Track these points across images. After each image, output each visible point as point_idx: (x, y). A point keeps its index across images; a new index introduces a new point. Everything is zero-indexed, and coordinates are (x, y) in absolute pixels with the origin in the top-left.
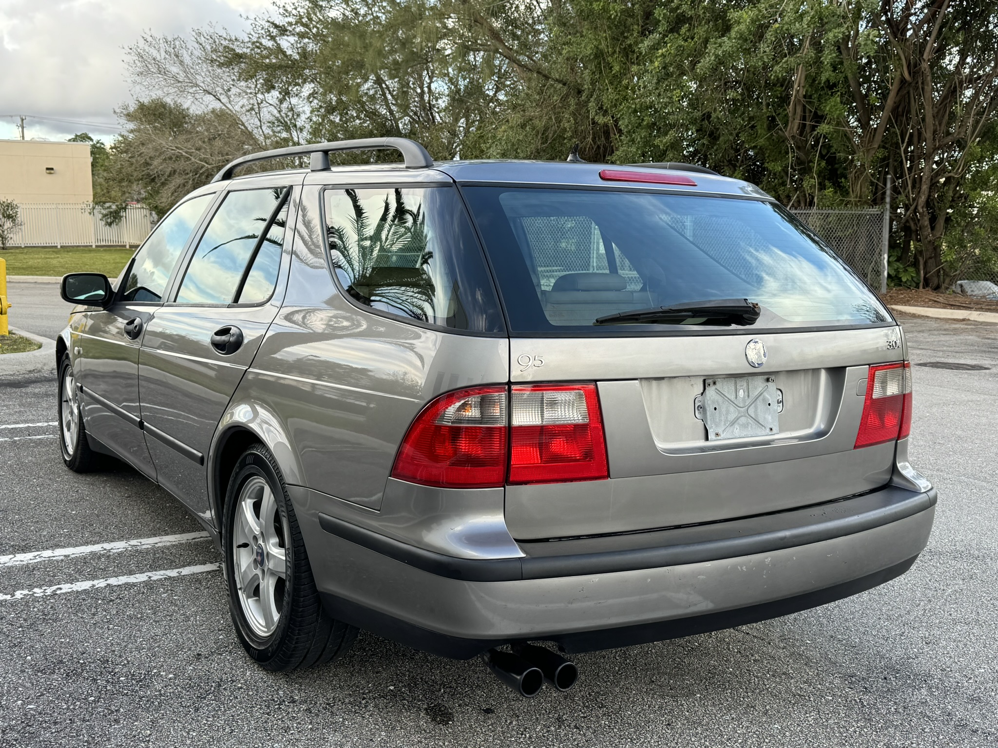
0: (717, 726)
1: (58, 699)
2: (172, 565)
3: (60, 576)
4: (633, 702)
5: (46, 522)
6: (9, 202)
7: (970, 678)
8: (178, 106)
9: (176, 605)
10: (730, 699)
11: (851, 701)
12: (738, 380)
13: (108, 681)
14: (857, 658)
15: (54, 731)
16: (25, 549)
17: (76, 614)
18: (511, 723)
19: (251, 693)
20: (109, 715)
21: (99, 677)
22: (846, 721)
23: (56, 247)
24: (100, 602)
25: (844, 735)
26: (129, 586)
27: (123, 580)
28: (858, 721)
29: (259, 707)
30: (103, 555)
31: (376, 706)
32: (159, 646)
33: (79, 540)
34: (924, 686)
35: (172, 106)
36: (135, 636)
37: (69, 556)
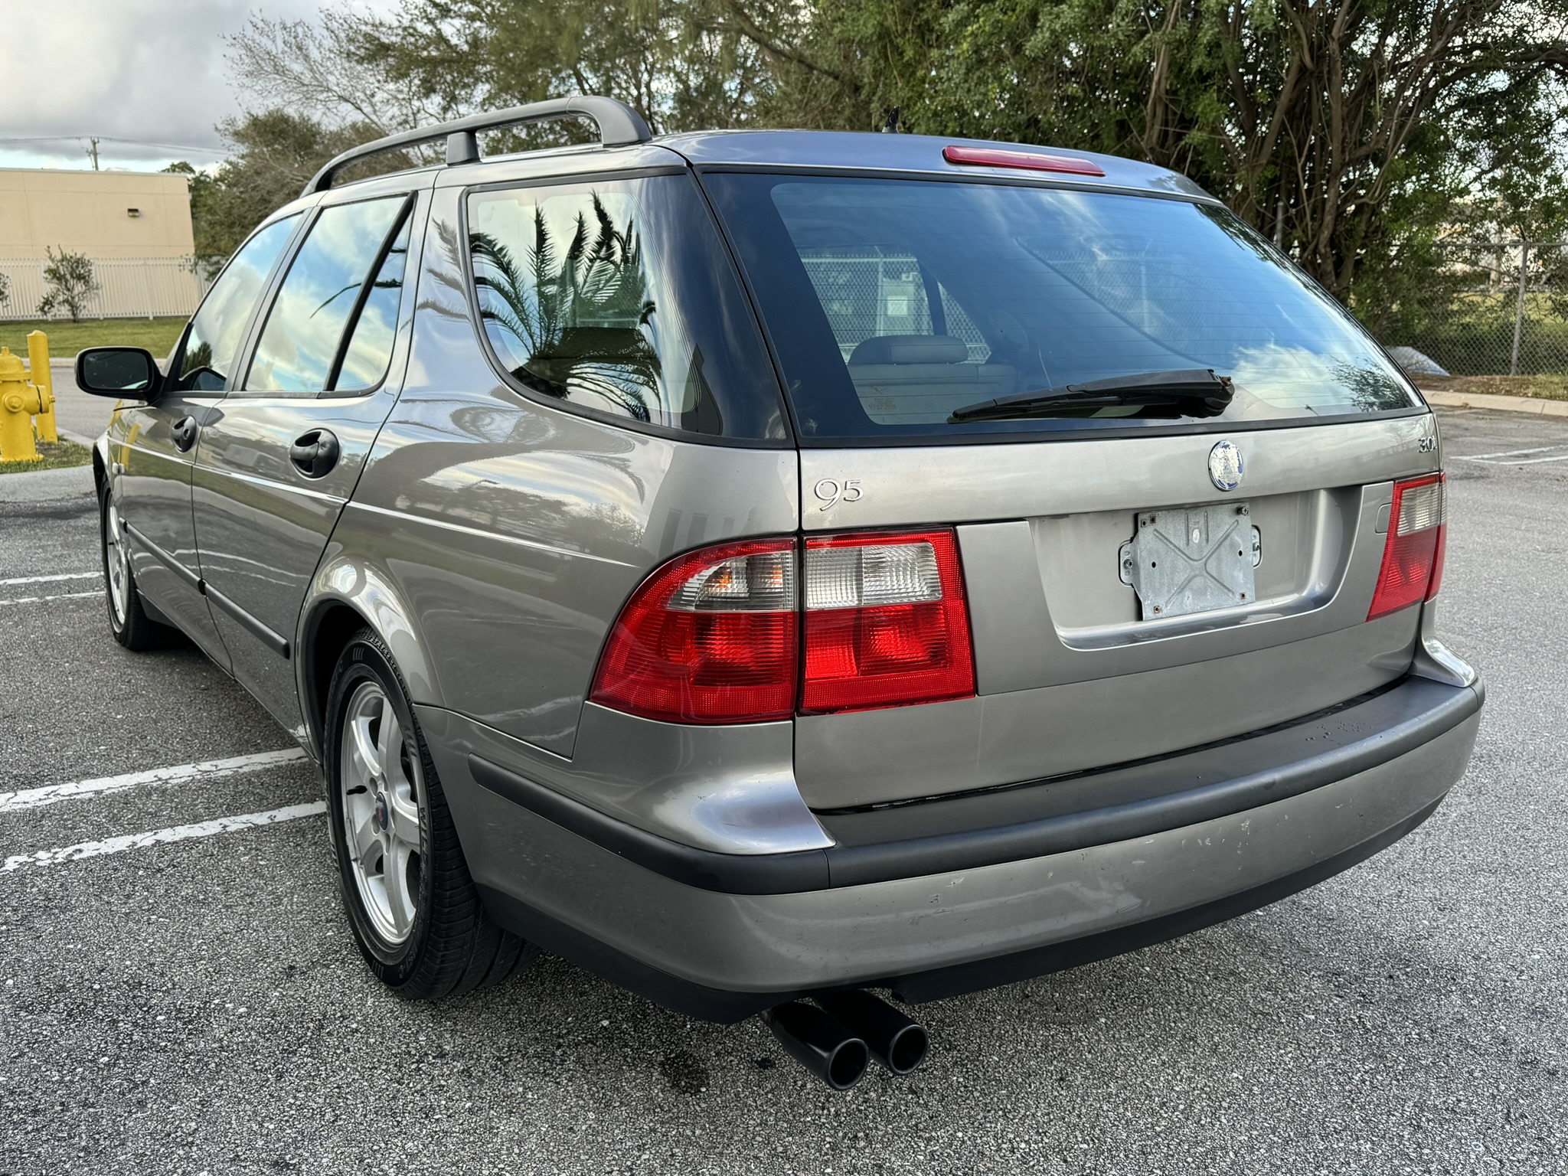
0: (1140, 1079)
1: (46, 1062)
2: (262, 804)
3: (83, 827)
4: (1000, 1037)
5: (75, 734)
6: (78, 256)
7: (1522, 972)
8: (304, 120)
9: (262, 877)
10: (1154, 1026)
11: (1345, 1022)
12: (1191, 514)
13: (135, 1024)
14: (1338, 940)
15: (30, 1128)
16: (31, 783)
17: (98, 897)
18: (804, 1086)
19: (372, 1041)
20: (129, 1092)
21: (122, 1017)
22: (1345, 1061)
23: (147, 318)
24: (140, 873)
25: (1347, 1088)
26: (190, 843)
27: (182, 832)
28: (1364, 1059)
29: (384, 1067)
30: (156, 789)
31: (579, 1060)
32: (227, 954)
33: (121, 763)
34: (1454, 988)
35: (297, 118)
36: (190, 934)
37: (102, 791)
